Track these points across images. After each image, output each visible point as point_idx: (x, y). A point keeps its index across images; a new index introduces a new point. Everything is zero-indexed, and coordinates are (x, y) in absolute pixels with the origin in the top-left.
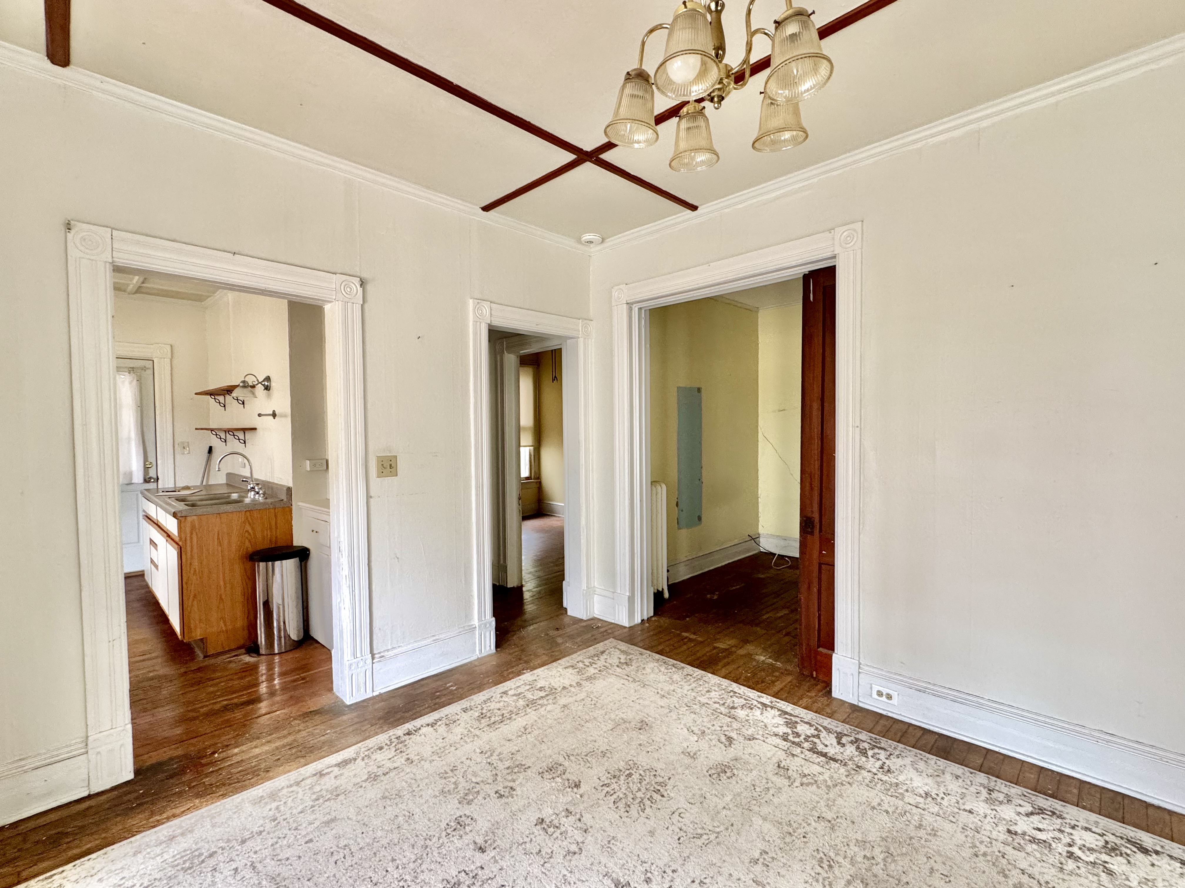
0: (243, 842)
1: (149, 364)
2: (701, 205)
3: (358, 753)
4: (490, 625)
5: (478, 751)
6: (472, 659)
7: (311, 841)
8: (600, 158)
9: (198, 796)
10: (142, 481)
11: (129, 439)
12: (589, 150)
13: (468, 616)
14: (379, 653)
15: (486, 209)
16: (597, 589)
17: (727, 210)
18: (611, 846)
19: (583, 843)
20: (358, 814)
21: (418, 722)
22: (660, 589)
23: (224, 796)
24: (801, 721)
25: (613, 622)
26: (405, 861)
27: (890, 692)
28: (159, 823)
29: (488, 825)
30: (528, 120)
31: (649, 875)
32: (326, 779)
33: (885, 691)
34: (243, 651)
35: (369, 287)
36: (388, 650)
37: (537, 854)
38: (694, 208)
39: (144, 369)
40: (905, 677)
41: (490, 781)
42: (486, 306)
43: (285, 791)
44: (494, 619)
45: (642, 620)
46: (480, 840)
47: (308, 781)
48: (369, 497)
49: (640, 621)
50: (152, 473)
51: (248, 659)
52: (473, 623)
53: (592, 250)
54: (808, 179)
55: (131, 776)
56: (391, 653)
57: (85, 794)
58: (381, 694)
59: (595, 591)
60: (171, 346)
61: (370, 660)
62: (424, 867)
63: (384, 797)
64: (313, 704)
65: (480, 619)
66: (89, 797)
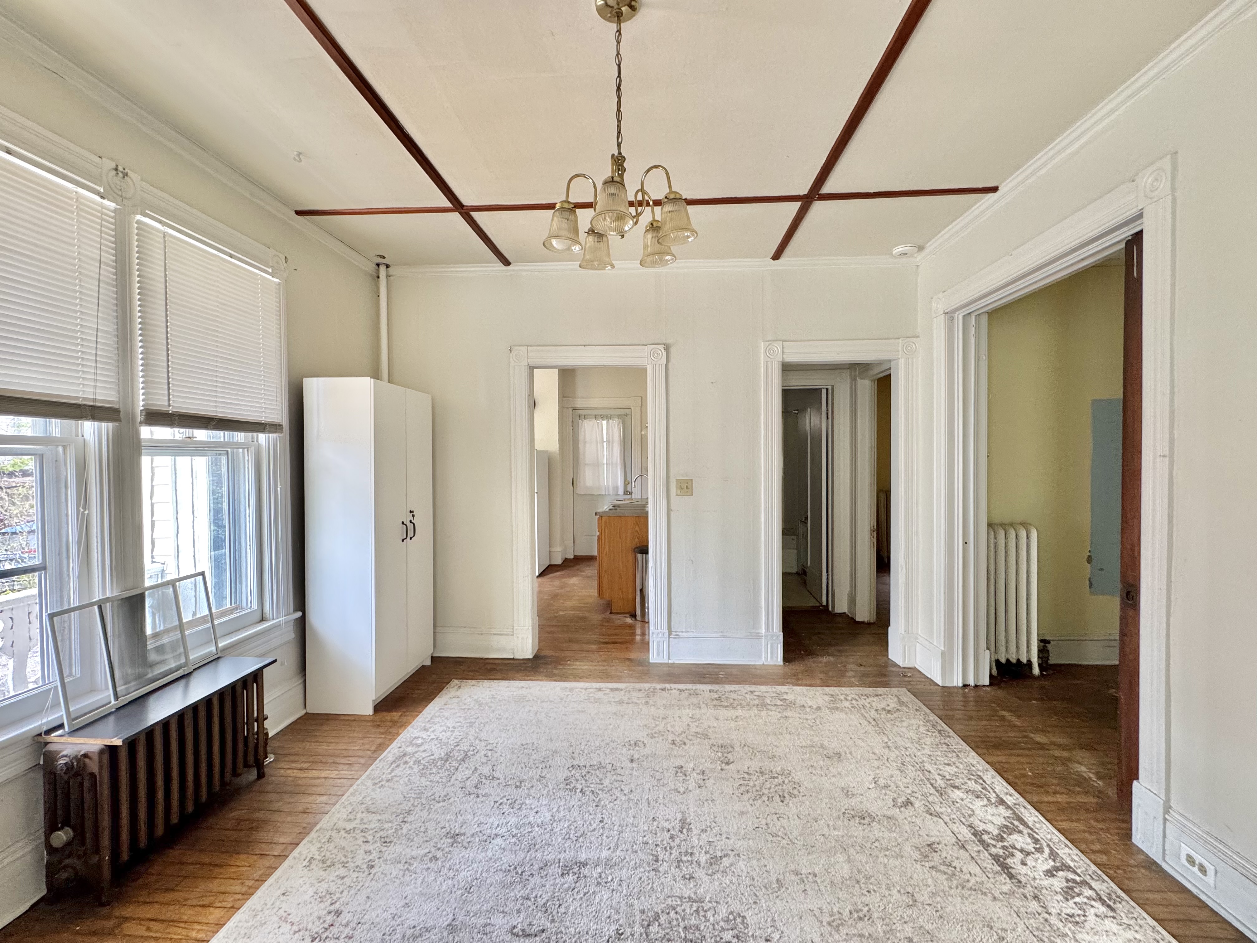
0: (543, 702)
1: (628, 411)
2: (1001, 183)
3: (626, 688)
4: (778, 636)
5: (690, 716)
6: (757, 663)
7: (566, 715)
8: (821, 194)
9: (546, 676)
10: (622, 493)
11: (616, 464)
12: (806, 193)
13: (756, 624)
14: (676, 632)
15: (777, 256)
16: (919, 637)
17: (1030, 181)
18: (706, 803)
19: (690, 791)
20: (596, 714)
21: (673, 686)
22: (1024, 660)
23: (555, 680)
24: (1029, 834)
25: (929, 676)
26: (593, 744)
27: (1206, 864)
28: (524, 680)
29: (649, 752)
30: (733, 196)
31: (709, 829)
32: (600, 693)
33: (1198, 859)
34: (628, 615)
35: (673, 351)
36: (682, 632)
37: (658, 780)
38: (994, 189)
39: (626, 415)
40: (1229, 847)
41: (677, 734)
42: (778, 346)
43: (577, 690)
44: (782, 634)
45: (965, 686)
46: (636, 756)
47: (591, 690)
48: (669, 510)
49: (961, 685)
50: (629, 489)
51: (629, 620)
52: (760, 631)
53: (918, 259)
54: (1113, 111)
55: (531, 657)
56: (685, 635)
57: (512, 657)
58: (674, 663)
59: (917, 638)
60: (642, 397)
61: (667, 635)
62: (598, 751)
63: (615, 713)
64: (633, 655)
65: (767, 629)
66: (513, 659)
